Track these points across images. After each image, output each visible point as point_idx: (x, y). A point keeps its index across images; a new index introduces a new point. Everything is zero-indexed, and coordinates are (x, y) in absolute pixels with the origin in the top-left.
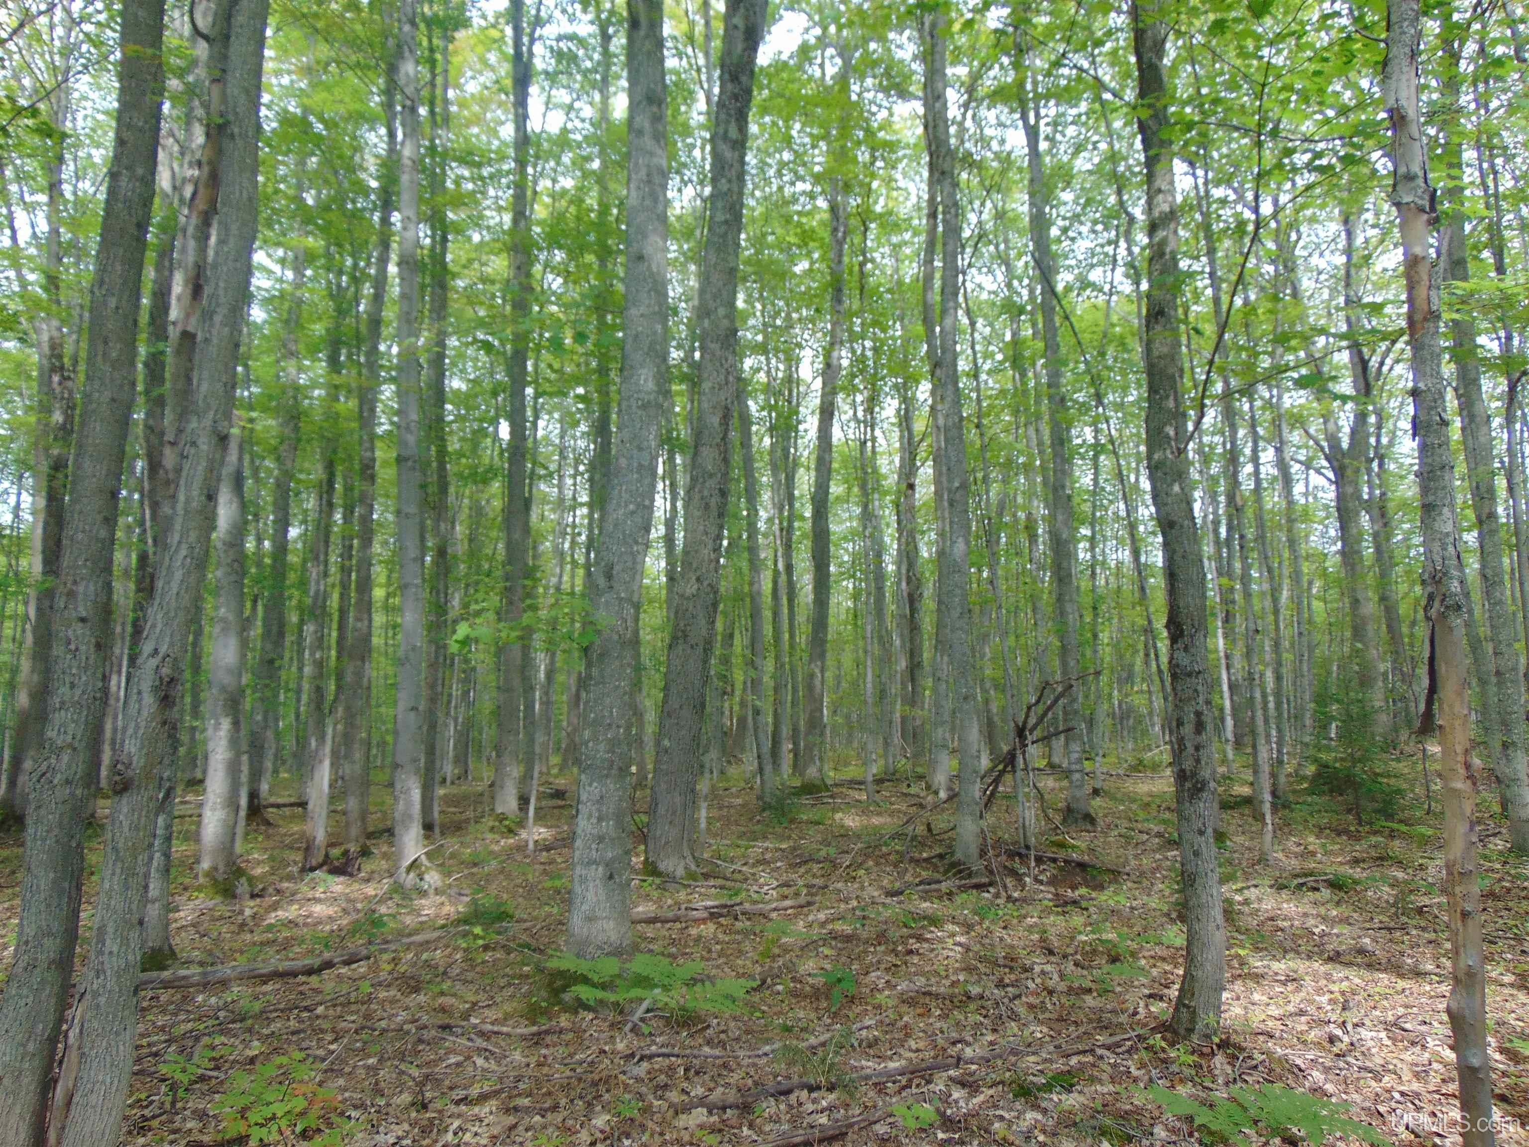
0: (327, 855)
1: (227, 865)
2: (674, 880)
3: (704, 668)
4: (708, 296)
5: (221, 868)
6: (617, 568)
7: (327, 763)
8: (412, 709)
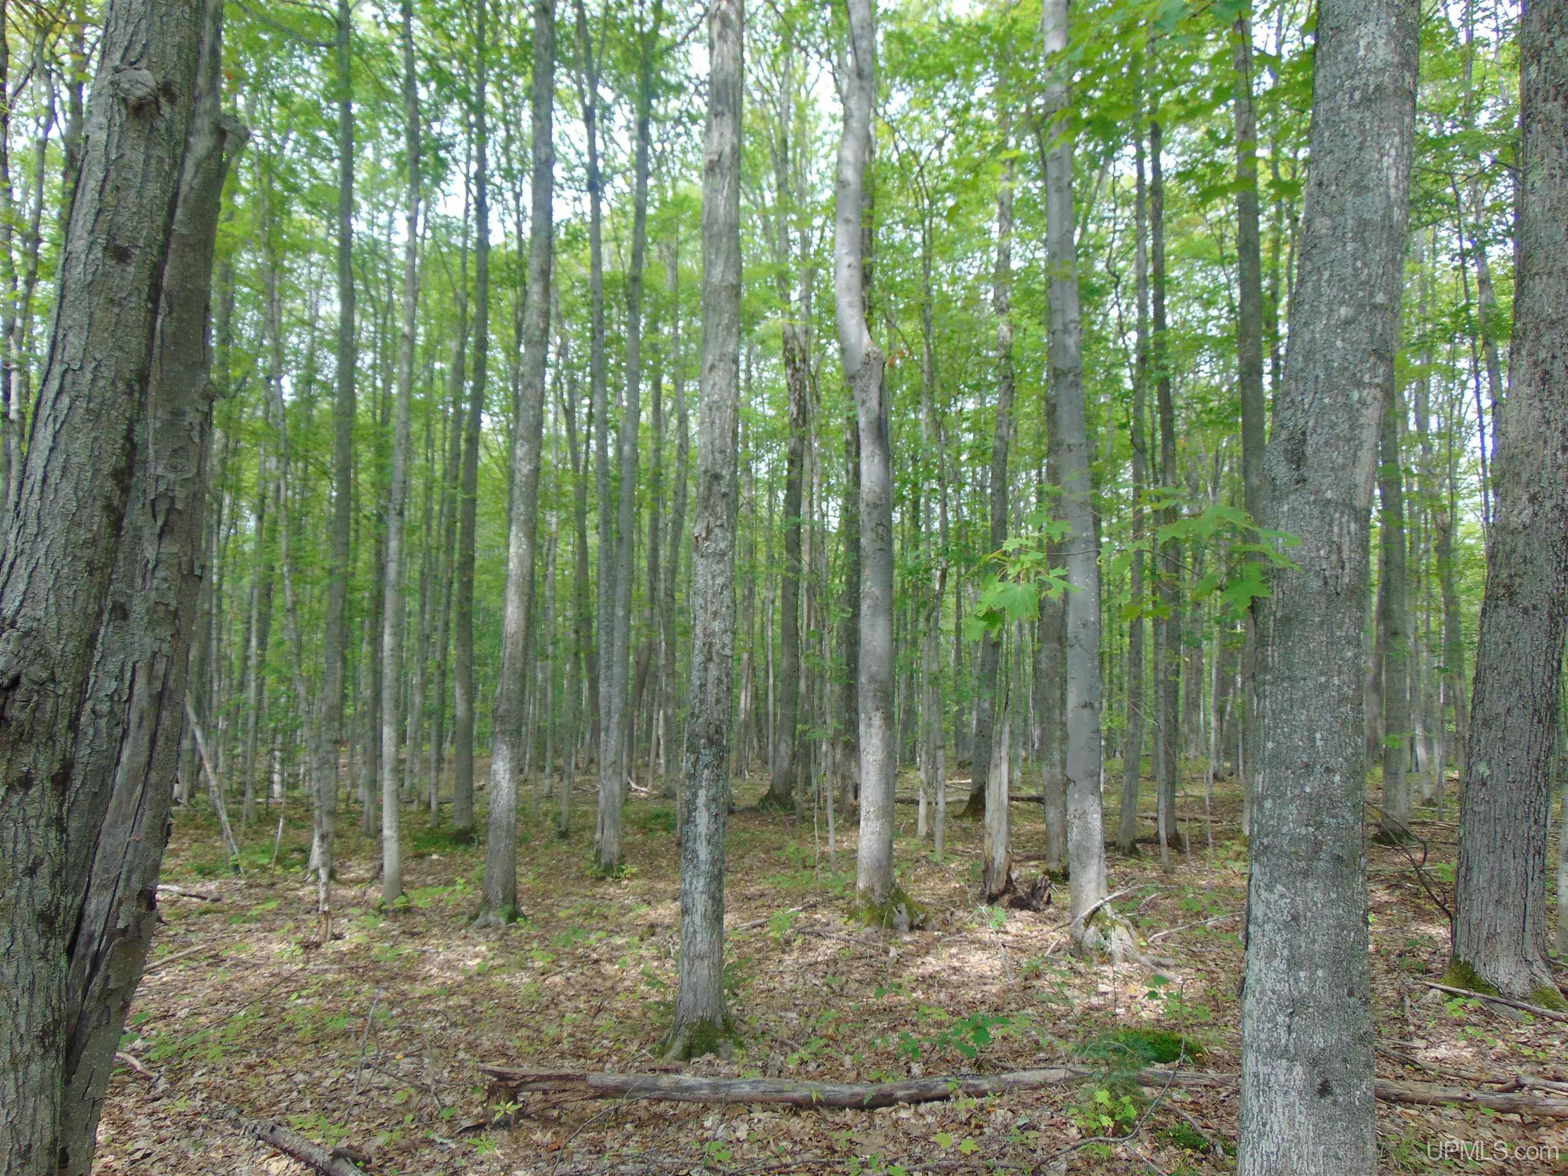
0: (1009, 880)
1: (884, 886)
2: (1508, 999)
3: (1552, 647)
4: (1535, 26)
5: (878, 888)
6: (1312, 441)
7: (1004, 767)
8: (1085, 706)
